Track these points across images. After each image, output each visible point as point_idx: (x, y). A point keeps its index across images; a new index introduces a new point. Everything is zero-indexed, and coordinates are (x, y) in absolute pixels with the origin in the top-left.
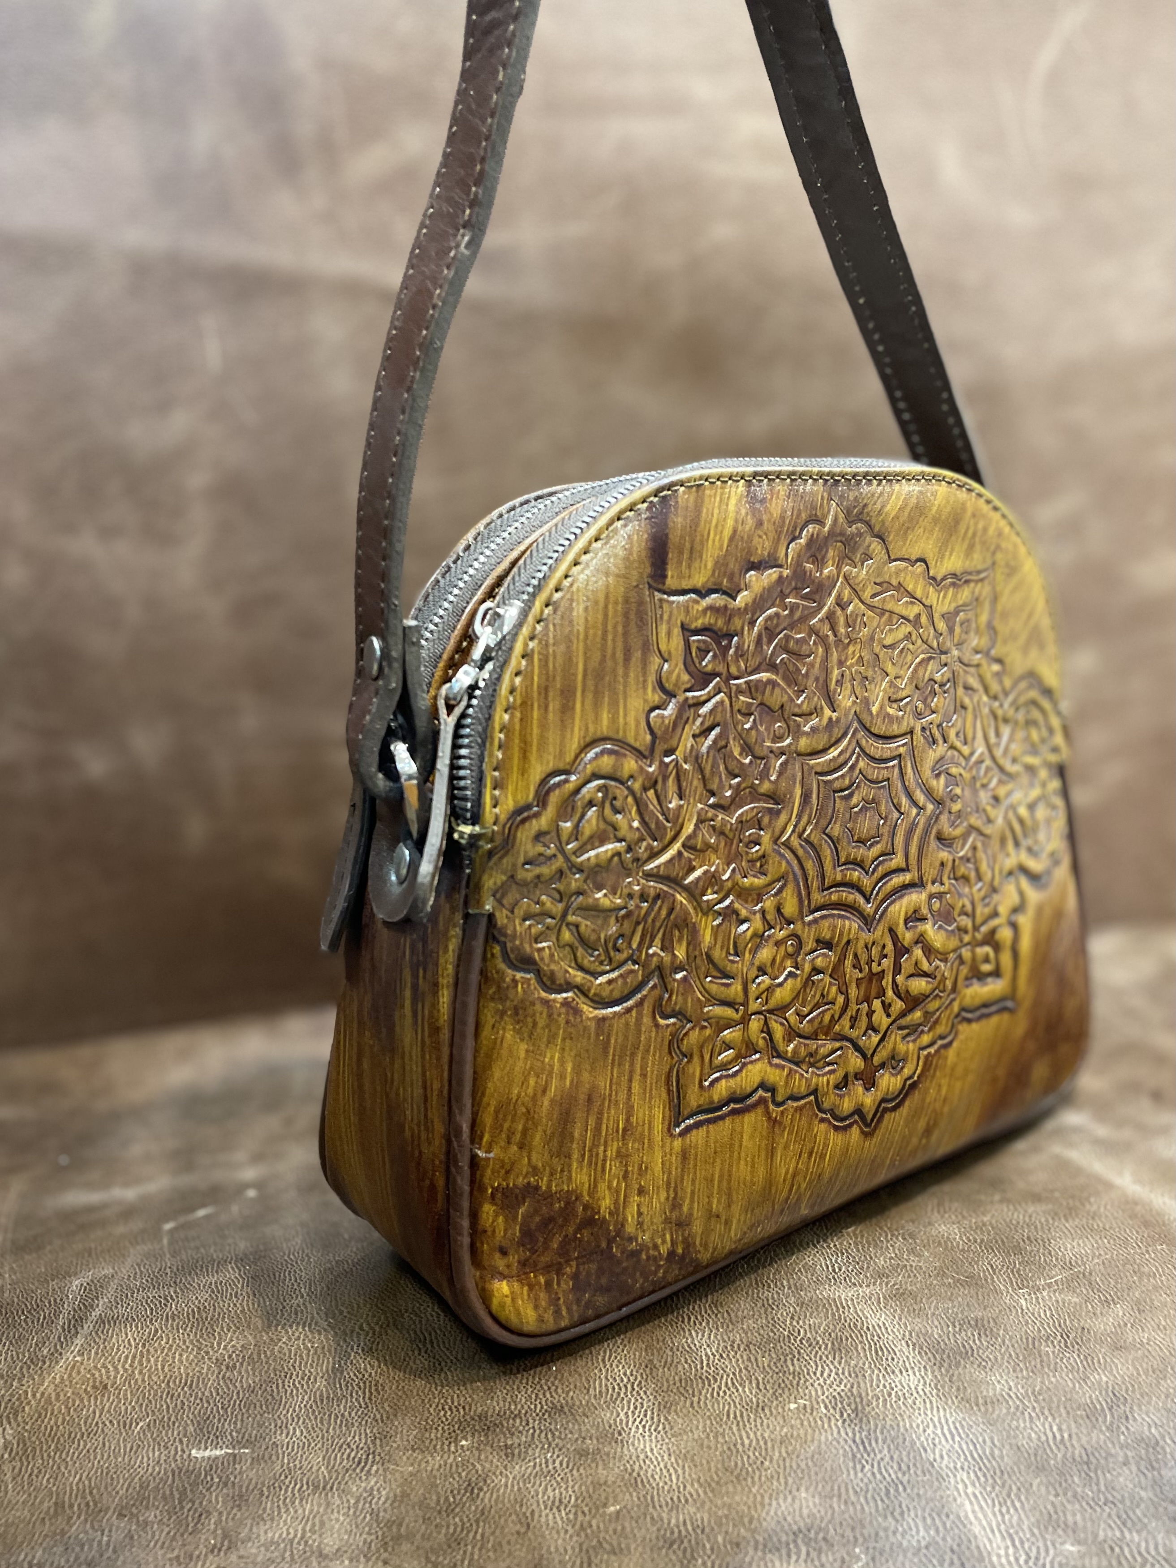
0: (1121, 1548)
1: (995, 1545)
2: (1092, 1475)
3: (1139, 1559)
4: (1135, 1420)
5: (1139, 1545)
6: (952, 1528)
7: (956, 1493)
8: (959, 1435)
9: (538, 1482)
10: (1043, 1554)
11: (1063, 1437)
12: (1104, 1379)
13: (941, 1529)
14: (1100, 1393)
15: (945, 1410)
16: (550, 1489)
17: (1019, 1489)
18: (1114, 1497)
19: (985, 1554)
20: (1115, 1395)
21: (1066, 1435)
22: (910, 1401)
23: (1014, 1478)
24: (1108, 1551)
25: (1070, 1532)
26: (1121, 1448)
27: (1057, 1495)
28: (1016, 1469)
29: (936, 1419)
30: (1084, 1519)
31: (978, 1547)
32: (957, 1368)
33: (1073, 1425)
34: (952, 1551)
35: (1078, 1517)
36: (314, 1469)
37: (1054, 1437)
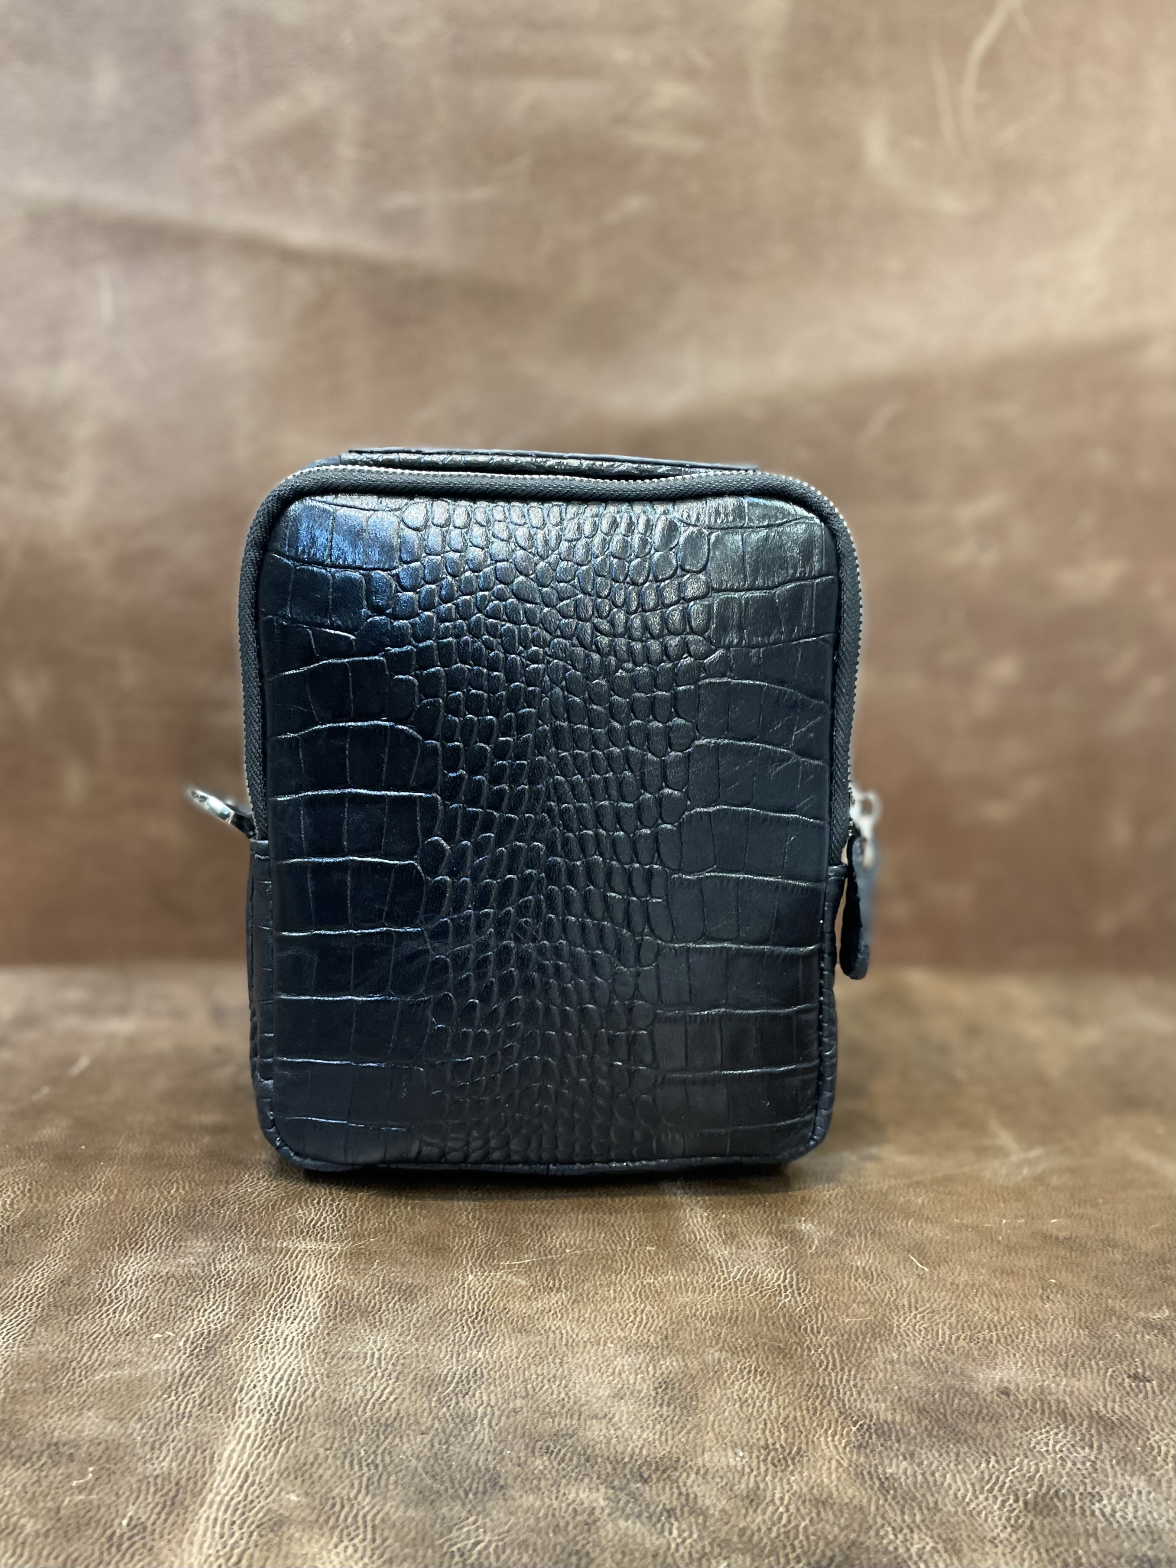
0: (343, 1507)
1: (223, 1484)
2: (382, 1437)
3: (350, 1520)
4: (474, 1395)
5: (363, 1507)
6: (197, 1463)
7: (232, 1432)
8: (288, 1380)
10: (262, 1498)
11: (388, 1398)
12: (481, 1355)
13: (186, 1462)
14: (463, 1368)
15: (297, 1357)
17: (297, 1438)
18: (383, 1460)
19: (205, 1492)
20: (475, 1371)
21: (392, 1399)
22: (270, 1346)
23: (302, 1427)
24: (327, 1508)
25: (307, 1483)
26: (436, 1417)
27: (327, 1449)
28: (312, 1419)
29: (278, 1365)
30: (332, 1476)
31: (205, 1483)
32: (347, 1323)
33: (409, 1390)
34: (177, 1484)
35: (329, 1473)
37: (380, 1397)
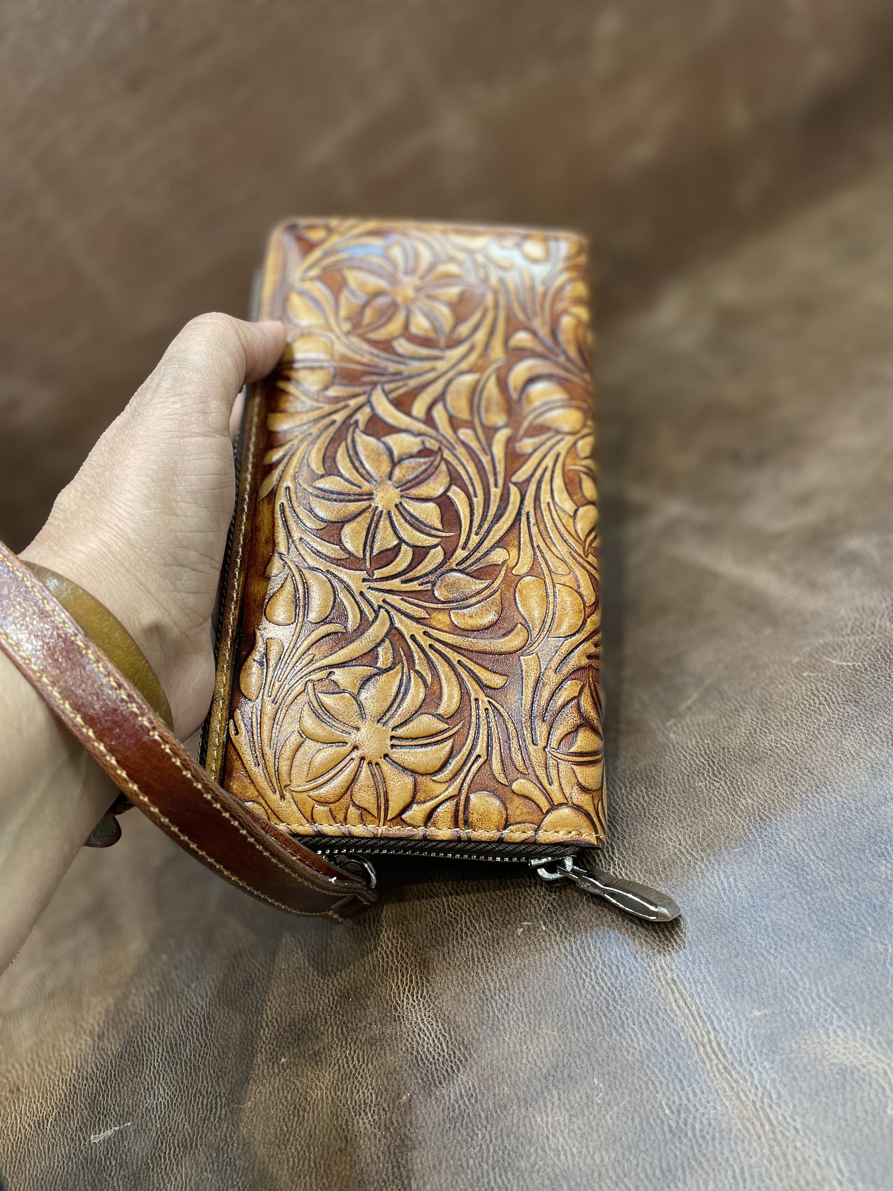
9: (345, 1087)
16: (355, 1091)
36: (181, 1126)
